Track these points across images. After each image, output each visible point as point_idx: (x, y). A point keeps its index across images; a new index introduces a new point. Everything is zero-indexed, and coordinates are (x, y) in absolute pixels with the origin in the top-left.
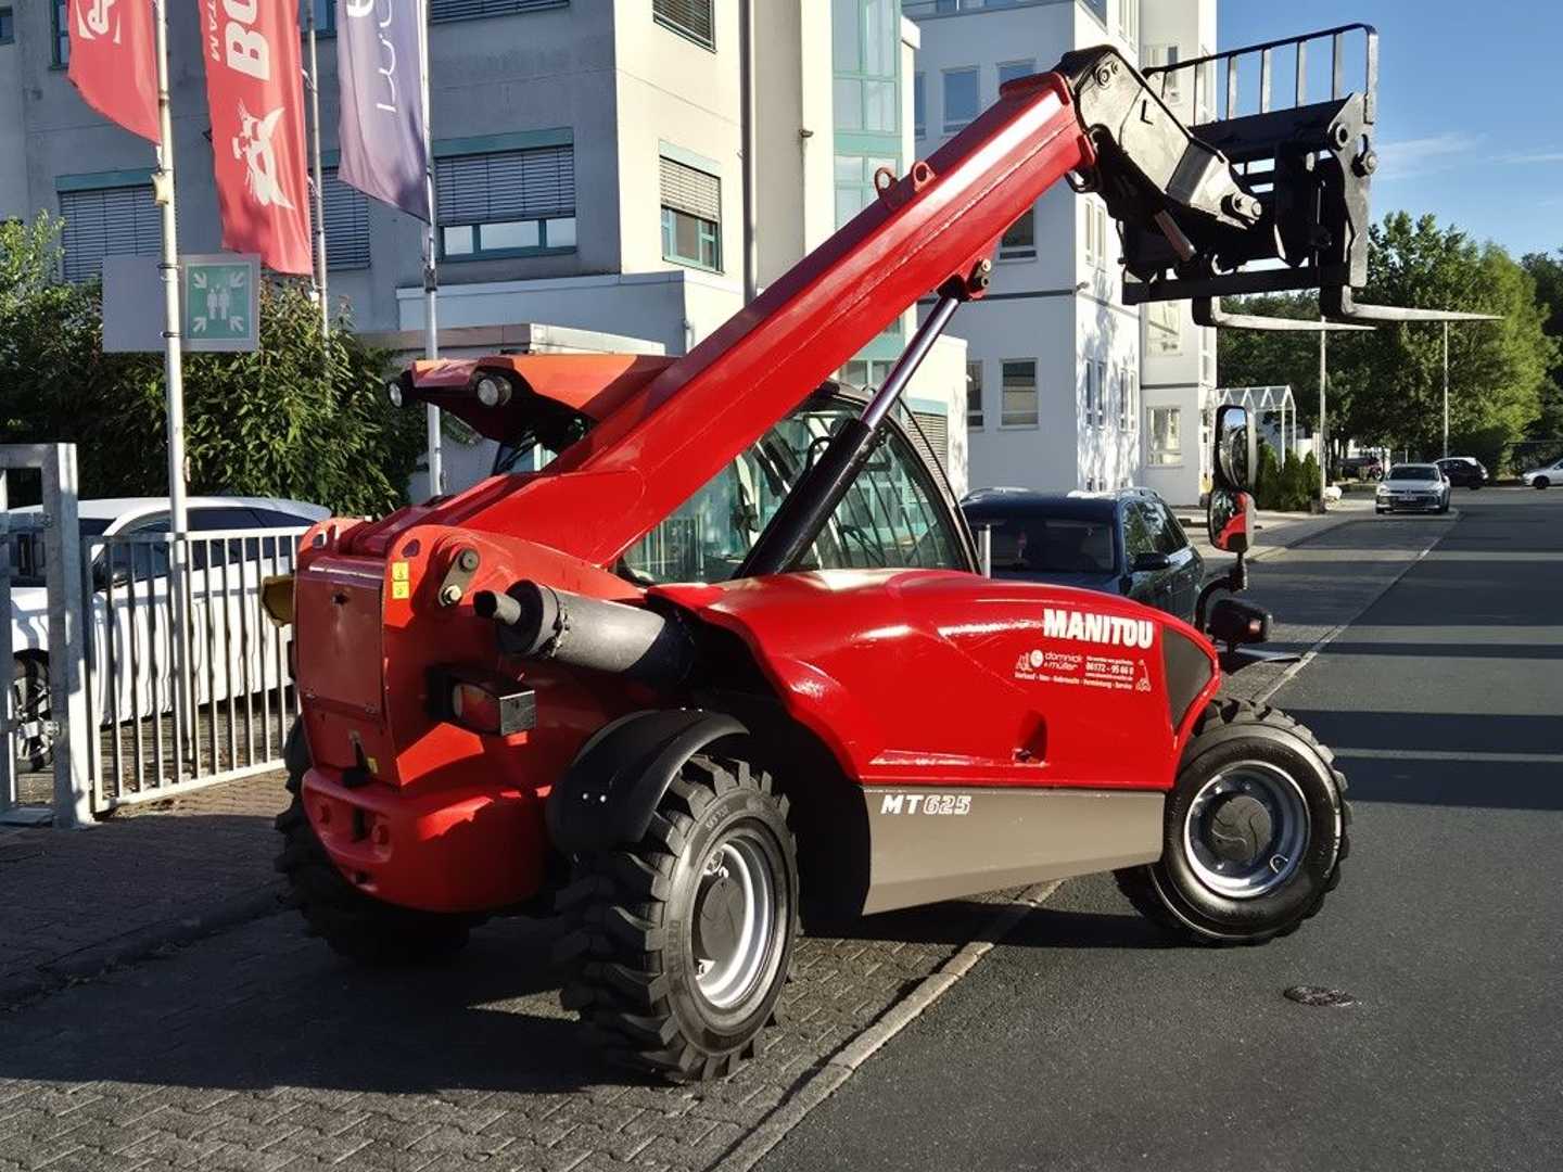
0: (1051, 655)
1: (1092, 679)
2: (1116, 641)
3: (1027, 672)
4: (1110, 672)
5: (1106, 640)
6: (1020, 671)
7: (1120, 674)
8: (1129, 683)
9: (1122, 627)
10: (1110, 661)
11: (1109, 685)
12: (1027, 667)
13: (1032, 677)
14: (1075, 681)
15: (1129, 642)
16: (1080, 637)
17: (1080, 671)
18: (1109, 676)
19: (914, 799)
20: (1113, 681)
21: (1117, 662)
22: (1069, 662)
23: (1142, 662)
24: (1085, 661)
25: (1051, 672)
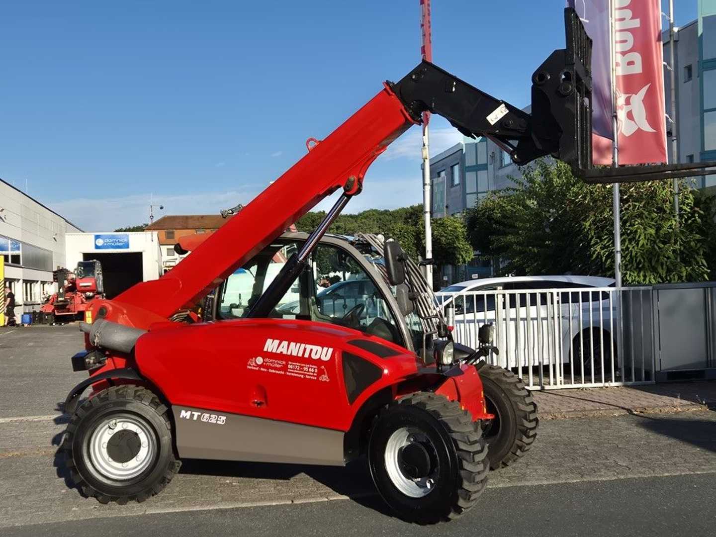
0: (267, 360)
1: (290, 372)
2: (306, 355)
3: (254, 366)
4: (302, 370)
5: (300, 355)
6: (250, 365)
7: (308, 372)
8: (315, 376)
9: (311, 350)
10: (302, 365)
11: (302, 376)
12: (254, 364)
13: (257, 369)
14: (282, 373)
15: (314, 357)
16: (285, 352)
17: (285, 368)
18: (303, 372)
19: (196, 414)
20: (305, 375)
21: (307, 366)
22: (279, 364)
23: (323, 367)
24: (287, 364)
25: (268, 367)
